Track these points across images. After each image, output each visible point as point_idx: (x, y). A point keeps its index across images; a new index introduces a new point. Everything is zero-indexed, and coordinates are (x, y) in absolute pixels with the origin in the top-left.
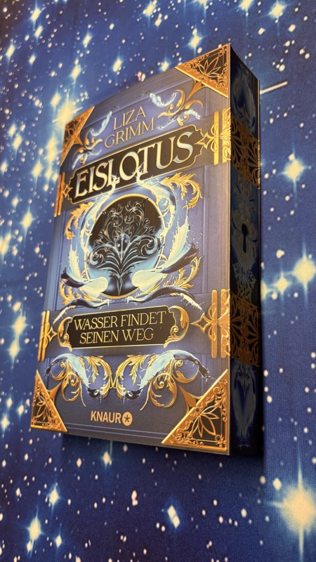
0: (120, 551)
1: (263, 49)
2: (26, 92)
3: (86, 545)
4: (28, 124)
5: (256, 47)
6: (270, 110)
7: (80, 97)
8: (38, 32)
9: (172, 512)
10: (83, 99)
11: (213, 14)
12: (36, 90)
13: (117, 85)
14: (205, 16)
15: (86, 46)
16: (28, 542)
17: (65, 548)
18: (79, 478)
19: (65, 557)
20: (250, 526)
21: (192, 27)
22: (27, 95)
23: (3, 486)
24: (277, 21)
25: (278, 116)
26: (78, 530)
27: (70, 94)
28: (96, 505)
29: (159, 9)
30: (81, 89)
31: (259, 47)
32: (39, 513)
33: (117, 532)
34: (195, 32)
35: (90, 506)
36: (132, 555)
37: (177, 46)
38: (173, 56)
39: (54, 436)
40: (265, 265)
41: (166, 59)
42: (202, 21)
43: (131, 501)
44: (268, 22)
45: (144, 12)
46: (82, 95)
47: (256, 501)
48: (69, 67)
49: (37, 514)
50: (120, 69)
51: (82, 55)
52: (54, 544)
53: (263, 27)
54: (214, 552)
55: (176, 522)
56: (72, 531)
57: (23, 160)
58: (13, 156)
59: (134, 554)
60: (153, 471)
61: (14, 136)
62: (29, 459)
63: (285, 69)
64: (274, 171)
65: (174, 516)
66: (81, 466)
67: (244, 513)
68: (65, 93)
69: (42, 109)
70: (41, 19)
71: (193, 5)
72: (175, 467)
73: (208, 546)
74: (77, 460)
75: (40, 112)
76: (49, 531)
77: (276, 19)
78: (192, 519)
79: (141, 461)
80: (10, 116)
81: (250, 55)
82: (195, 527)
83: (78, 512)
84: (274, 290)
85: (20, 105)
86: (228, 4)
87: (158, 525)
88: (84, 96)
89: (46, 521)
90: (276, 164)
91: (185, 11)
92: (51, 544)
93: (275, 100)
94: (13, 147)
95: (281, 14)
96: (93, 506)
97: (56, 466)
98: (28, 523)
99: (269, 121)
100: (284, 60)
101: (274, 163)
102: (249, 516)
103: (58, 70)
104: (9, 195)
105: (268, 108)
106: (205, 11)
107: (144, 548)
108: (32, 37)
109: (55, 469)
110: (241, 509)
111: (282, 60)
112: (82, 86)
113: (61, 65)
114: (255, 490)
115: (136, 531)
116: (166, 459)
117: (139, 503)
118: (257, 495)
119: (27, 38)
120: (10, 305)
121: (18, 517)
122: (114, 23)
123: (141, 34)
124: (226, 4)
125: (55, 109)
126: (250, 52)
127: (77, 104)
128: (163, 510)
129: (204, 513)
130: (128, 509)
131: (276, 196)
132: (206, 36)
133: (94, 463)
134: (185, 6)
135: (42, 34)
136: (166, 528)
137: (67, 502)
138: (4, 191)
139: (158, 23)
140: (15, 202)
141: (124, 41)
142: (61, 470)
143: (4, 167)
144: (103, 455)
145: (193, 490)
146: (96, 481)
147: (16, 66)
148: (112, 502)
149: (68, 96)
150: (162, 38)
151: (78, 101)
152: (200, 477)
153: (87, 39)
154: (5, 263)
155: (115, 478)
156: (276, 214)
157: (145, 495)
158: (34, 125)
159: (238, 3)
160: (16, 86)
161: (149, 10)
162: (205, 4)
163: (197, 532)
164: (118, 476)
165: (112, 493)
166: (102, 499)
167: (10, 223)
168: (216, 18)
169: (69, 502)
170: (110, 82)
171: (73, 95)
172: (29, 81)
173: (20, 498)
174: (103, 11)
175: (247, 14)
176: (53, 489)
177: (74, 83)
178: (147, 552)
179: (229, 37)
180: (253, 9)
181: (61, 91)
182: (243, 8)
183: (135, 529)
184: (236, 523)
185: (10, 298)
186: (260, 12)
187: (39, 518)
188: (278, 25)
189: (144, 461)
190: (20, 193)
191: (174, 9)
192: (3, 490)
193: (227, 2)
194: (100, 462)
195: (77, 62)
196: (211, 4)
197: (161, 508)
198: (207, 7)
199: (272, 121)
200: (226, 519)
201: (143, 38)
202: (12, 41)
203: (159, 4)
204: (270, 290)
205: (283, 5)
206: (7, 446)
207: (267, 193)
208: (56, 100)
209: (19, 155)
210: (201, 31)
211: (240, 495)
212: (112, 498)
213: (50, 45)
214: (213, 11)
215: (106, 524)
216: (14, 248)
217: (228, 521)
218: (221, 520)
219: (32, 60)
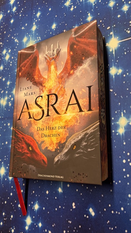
0: (69, 227)
1: (120, 24)
2: (10, 35)
3: (53, 226)
4: (12, 49)
5: (117, 23)
6: (124, 49)
7: (37, 39)
8: (14, 9)
9: (91, 210)
10: (38, 40)
11: (97, 7)
12: (15, 35)
13: (54, 34)
14: (93, 8)
15: (38, 17)
16: (26, 226)
17: (43, 228)
18: (48, 199)
19: (44, 231)
20: (125, 214)
21: (88, 12)
22: (11, 37)
23: (11, 203)
24: (125, 13)
25: (128, 51)
26: (49, 219)
27: (32, 37)
28: (56, 209)
29: (72, 4)
30: (37, 35)
31: (118, 23)
32: (30, 214)
33: (67, 219)
34: (89, 14)
35: (54, 210)
36: (74, 228)
37: (81, 20)
38: (80, 24)
39: (35, 182)
40: (126, 111)
41: (76, 25)
42: (92, 10)
43: (73, 207)
44: (122, 13)
45: (65, 4)
46: (38, 38)
47: (127, 204)
48: (31, 26)
49: (29, 214)
50: (55, 28)
51: (36, 21)
52: (38, 226)
53: (120, 15)
54: (111, 225)
55: (93, 214)
56: (46, 221)
57: (11, 65)
58: (6, 63)
59: (75, 228)
60: (81, 194)
61: (6, 55)
62: (23, 192)
63: (130, 32)
64: (128, 74)
65: (92, 212)
66: (48, 193)
67: (122, 209)
68: (30, 37)
69: (18, 43)
70: (15, 4)
71: (87, 3)
72: (91, 192)
73: (108, 223)
74: (46, 191)
75: (18, 44)
76: (35, 221)
77: (125, 12)
78: (100, 212)
79: (76, 190)
80: (3, 45)
81: (114, 26)
82: (101, 215)
83: (48, 212)
84: (130, 121)
85: (7, 41)
86: (104, 4)
87: (85, 216)
88: (39, 39)
89: (34, 217)
90: (128, 71)
91: (84, 5)
92: (37, 226)
93: (126, 45)
94: (5, 59)
95: (127, 10)
96: (55, 210)
97: (36, 194)
98: (25, 218)
99: (124, 53)
100: (130, 29)
101: (127, 70)
102: (124, 210)
103: (25, 27)
104: (5, 80)
105: (123, 48)
106: (93, 6)
107: (79, 225)
108: (11, 11)
109: (36, 195)
110: (121, 207)
111: (129, 29)
112: (37, 34)
113: (26, 25)
114: (127, 200)
115: (76, 218)
116: (87, 189)
117: (76, 207)
118: (128, 201)
119: (9, 11)
120: (9, 127)
121: (20, 216)
122: (51, 8)
123: (64, 14)
124: (102, 4)
125: (25, 43)
126: (114, 25)
127: (35, 42)
128: (87, 210)
129: (105, 210)
130: (71, 210)
131: (129, 84)
132: (94, 16)
133: (54, 192)
134: (84, 3)
135: (16, 10)
136: (89, 217)
137: (43, 209)
138: (2, 78)
139: (72, 9)
140: (8, 83)
141: (56, 16)
142: (39, 196)
143: (2, 68)
144: (58, 189)
145: (100, 201)
146: (56, 199)
147: (4, 23)
148: (64, 208)
149: (31, 38)
150: (74, 16)
151: (36, 40)
152: (102, 196)
153: (38, 14)
154: (5, 109)
155: (64, 198)
156: (129, 91)
157: (78, 204)
158: (15, 50)
159: (108, 4)
160: (5, 32)
161: (67, 4)
162: (93, 3)
163: (102, 217)
164: (66, 197)
165: (64, 204)
166: (59, 207)
167: (7, 92)
168: (98, 9)
169: (44, 208)
170: (51, 33)
171: (33, 38)
172: (11, 30)
173: (20, 208)
174: (45, 2)
175: (112, 9)
176: (36, 204)
177: (34, 33)
178: (81, 227)
179: (105, 18)
180: (115, 6)
181: (27, 36)
182: (110, 6)
183: (74, 218)
184: (119, 213)
185: (9, 124)
186: (118, 8)
187: (30, 216)
188: (126, 14)
189: (77, 190)
190: (10, 79)
191: (79, 4)
192: (12, 205)
193: (103, 3)
194: (57, 192)
195: (34, 23)
196: (96, 3)
197: (86, 209)
198: (94, 4)
199: (125, 53)
200: (115, 212)
201: (65, 15)
202: (1, 12)
203: (72, 1)
204: (128, 121)
205: (128, 6)
206: (12, 187)
207: (125, 82)
208: (25, 39)
209: (9, 63)
210: (91, 14)
211: (120, 202)
212: (64, 206)
213: (20, 15)
214: (97, 6)
215: (61, 216)
216: (9, 103)
217: (116, 212)
218: (113, 212)
219: (12, 21)
